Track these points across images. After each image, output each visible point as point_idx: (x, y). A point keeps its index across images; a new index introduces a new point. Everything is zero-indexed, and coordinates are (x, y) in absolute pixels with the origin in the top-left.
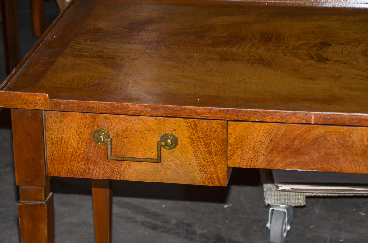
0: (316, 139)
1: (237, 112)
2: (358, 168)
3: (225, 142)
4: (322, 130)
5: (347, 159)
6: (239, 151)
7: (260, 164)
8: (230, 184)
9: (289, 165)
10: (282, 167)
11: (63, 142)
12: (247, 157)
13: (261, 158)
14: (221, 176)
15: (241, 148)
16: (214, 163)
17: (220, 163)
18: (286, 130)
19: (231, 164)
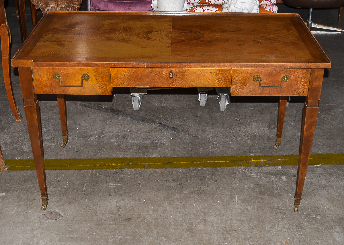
0: (148, 73)
1: (114, 64)
2: (165, 85)
3: (109, 77)
4: (150, 70)
5: (160, 81)
6: (116, 80)
7: (125, 85)
8: (113, 94)
9: (137, 85)
10: (134, 86)
11: (41, 80)
12: (119, 82)
13: (125, 82)
14: (109, 90)
15: (116, 78)
16: (105, 85)
17: (108, 85)
18: (135, 70)
19: (113, 85)
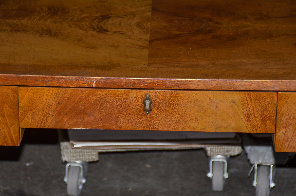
0: (98, 101)
1: (26, 78)
2: (134, 125)
3: (16, 106)
4: (102, 93)
5: (125, 118)
6: (30, 114)
7: (50, 124)
8: (23, 143)
9: (75, 125)
10: (69, 127)
12: (37, 118)
13: (50, 119)
14: (14, 136)
15: (31, 110)
16: (7, 124)
17: (12, 124)
18: (71, 94)
19: (23, 125)
